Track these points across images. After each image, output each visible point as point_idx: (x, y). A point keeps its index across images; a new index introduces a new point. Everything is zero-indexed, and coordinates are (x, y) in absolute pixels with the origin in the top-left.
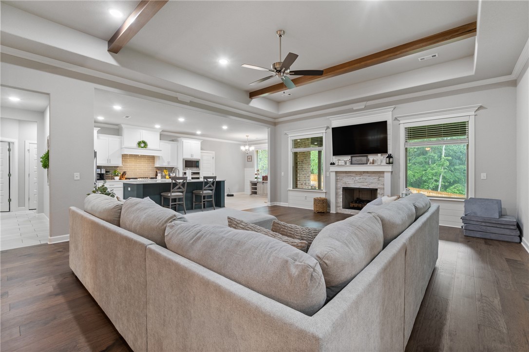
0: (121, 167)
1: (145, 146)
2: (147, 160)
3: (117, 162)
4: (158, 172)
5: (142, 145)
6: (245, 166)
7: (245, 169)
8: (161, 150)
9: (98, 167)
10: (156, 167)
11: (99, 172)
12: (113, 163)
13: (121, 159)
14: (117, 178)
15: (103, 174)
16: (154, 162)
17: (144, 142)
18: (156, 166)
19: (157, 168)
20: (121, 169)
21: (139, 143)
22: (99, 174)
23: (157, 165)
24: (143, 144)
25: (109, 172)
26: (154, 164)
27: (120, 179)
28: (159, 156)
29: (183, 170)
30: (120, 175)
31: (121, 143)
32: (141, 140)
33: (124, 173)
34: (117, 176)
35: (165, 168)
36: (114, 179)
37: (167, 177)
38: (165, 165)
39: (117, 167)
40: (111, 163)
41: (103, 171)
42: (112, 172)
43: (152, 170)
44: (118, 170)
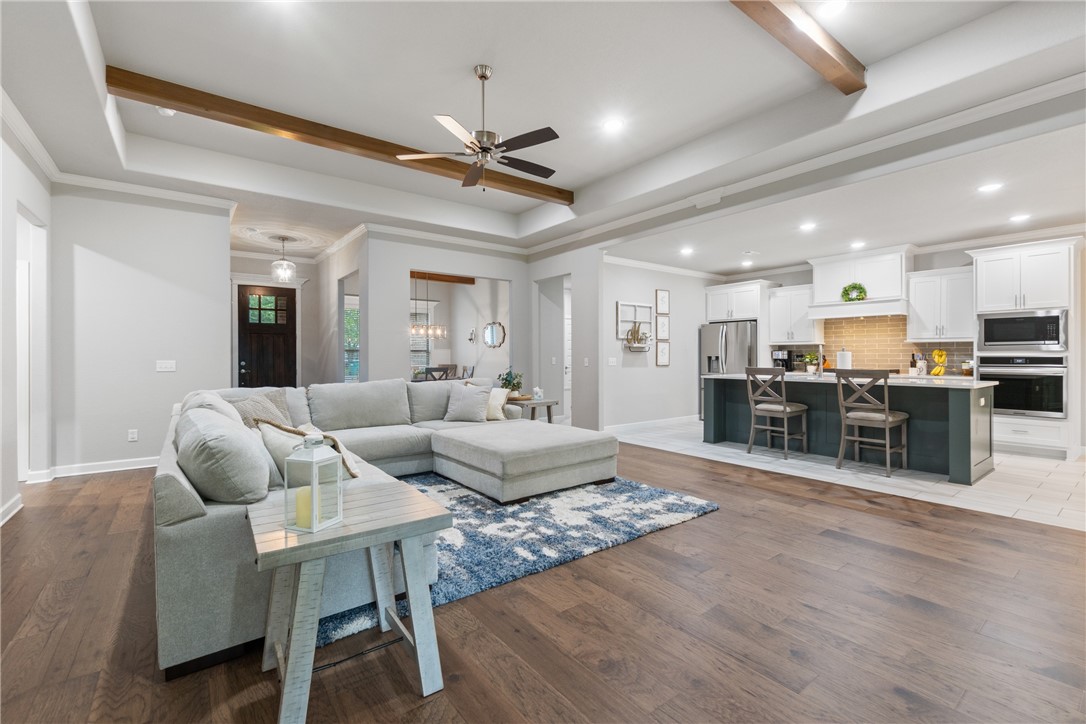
1: (862, 295)
2: (892, 326)
4: (917, 355)
5: (854, 295)
9: (773, 348)
11: (778, 357)
12: (799, 340)
14: (811, 369)
16: (904, 331)
17: (855, 287)
18: (910, 341)
19: (921, 345)
21: (846, 293)
22: (778, 360)
24: (854, 292)
26: (906, 335)
29: (979, 349)
32: (847, 283)
35: (940, 346)
36: (806, 371)
38: (928, 337)
40: (796, 339)
43: (902, 351)
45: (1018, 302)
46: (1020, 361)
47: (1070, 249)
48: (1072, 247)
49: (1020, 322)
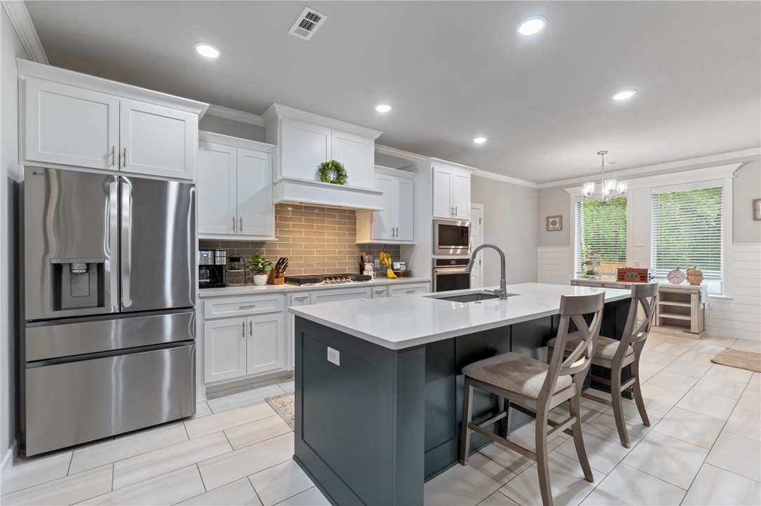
0: (272, 244)
1: (338, 178)
3: (261, 228)
4: (366, 257)
5: (332, 176)
6: (540, 243)
7: (539, 249)
8: (380, 194)
9: (205, 245)
10: (358, 245)
11: (210, 262)
13: (271, 219)
14: (262, 279)
15: (221, 266)
16: (353, 232)
17: (338, 168)
18: (359, 241)
19: (362, 247)
20: (273, 252)
21: (324, 170)
22: (207, 267)
23: (365, 238)
24: (332, 172)
25: (238, 260)
26: (355, 235)
27: (270, 282)
28: (371, 211)
29: (434, 253)
30: (268, 269)
31: (274, 166)
33: (282, 263)
34: (261, 272)
35: (384, 248)
36: (253, 282)
37: (390, 273)
38: (386, 238)
39: (262, 244)
40: (246, 230)
41: (221, 259)
42: (247, 259)
43: (349, 253)
44: (264, 254)
46: (453, 262)
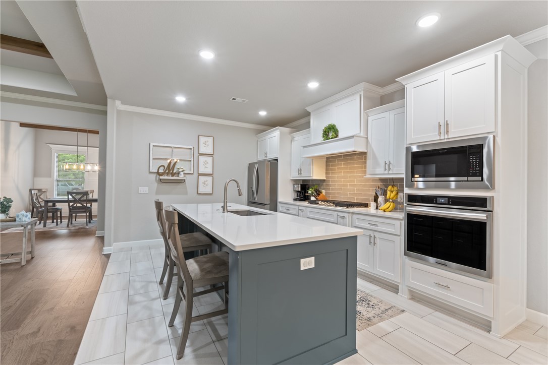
1: (334, 134)
5: (331, 134)
17: (331, 128)
21: (325, 133)
24: (331, 131)
29: (406, 186)
32: (325, 125)
35: (391, 182)
38: (380, 172)
45: (442, 131)
46: (443, 201)
47: (496, 56)
48: (499, 54)
49: (443, 154)
